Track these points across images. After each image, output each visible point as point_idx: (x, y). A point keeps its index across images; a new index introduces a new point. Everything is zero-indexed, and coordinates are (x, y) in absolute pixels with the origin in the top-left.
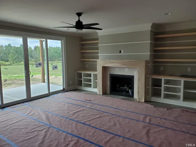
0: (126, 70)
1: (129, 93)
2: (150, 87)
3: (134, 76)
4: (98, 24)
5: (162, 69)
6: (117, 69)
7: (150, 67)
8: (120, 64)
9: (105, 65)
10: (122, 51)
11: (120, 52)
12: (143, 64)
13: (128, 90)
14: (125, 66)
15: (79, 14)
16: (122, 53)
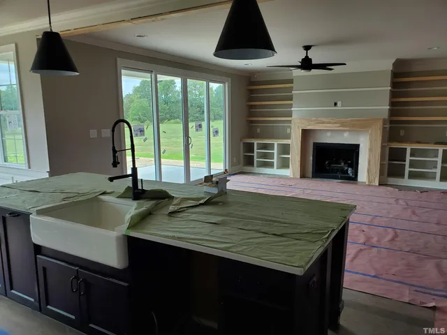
0: (346, 134)
1: (348, 174)
2: (386, 162)
3: (359, 145)
4: (345, 64)
5: (402, 133)
6: (329, 134)
7: (388, 129)
8: (338, 125)
9: (308, 128)
10: (339, 103)
11: (336, 104)
12: (379, 125)
13: (346, 168)
14: (346, 128)
15: (307, 48)
16: (339, 107)
